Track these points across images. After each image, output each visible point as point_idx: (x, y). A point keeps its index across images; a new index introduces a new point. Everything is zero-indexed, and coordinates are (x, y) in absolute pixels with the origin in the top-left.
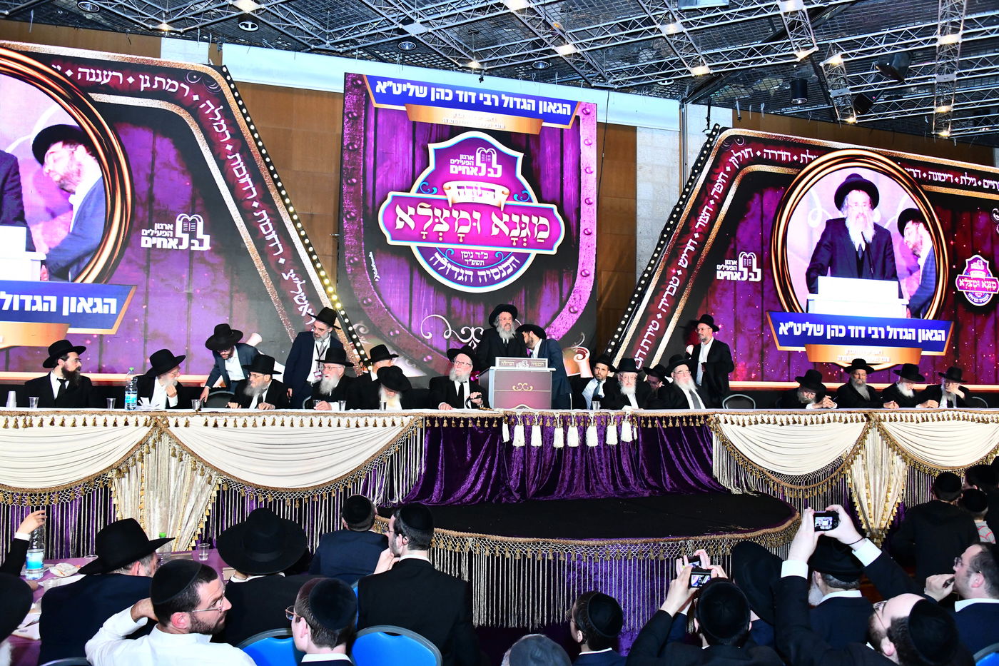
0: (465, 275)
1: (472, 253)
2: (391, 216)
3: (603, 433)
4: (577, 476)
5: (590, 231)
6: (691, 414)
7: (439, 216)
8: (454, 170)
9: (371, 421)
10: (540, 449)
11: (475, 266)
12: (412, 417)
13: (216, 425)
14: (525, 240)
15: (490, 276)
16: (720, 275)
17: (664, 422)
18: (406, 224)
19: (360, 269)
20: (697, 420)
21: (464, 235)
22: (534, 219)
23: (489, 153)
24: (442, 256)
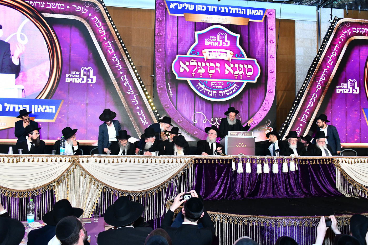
0: (213, 93)
1: (216, 83)
2: (178, 66)
3: (281, 167)
4: (268, 187)
5: (273, 71)
6: (324, 158)
7: (201, 66)
8: (207, 43)
9: (170, 160)
10: (250, 174)
11: (218, 89)
12: (190, 159)
13: (100, 162)
14: (241, 76)
15: (225, 93)
16: (338, 91)
17: (311, 161)
18: (185, 70)
19: (164, 91)
20: (328, 161)
21: (212, 74)
22: (246, 66)
23: (224, 35)
24: (202, 85)
